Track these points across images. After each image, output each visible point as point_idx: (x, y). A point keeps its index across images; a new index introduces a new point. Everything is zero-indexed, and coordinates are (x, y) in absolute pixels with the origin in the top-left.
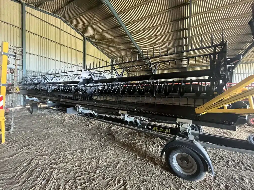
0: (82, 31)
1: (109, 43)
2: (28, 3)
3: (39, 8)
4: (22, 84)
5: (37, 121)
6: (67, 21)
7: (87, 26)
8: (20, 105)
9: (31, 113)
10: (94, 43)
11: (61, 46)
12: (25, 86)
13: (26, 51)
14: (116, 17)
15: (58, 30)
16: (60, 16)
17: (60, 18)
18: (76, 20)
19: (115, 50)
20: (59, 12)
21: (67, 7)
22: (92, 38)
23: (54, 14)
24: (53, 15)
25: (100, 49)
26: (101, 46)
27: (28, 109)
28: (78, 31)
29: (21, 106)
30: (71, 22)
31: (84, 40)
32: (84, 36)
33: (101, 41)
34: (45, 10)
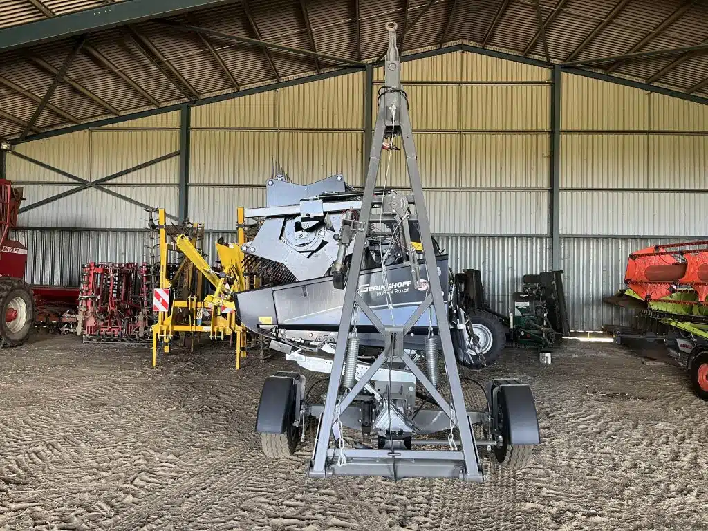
0: (538, 50)
1: (662, 45)
3: (404, 54)
6: (483, 44)
10: (606, 69)
15: (454, 89)
17: (461, 48)
18: (502, 30)
22: (586, 57)
24: (439, 51)
25: (649, 84)
26: (650, 69)
28: (525, 58)
30: (495, 40)
31: (551, 81)
32: (553, 61)
33: (628, 52)
34: (419, 50)
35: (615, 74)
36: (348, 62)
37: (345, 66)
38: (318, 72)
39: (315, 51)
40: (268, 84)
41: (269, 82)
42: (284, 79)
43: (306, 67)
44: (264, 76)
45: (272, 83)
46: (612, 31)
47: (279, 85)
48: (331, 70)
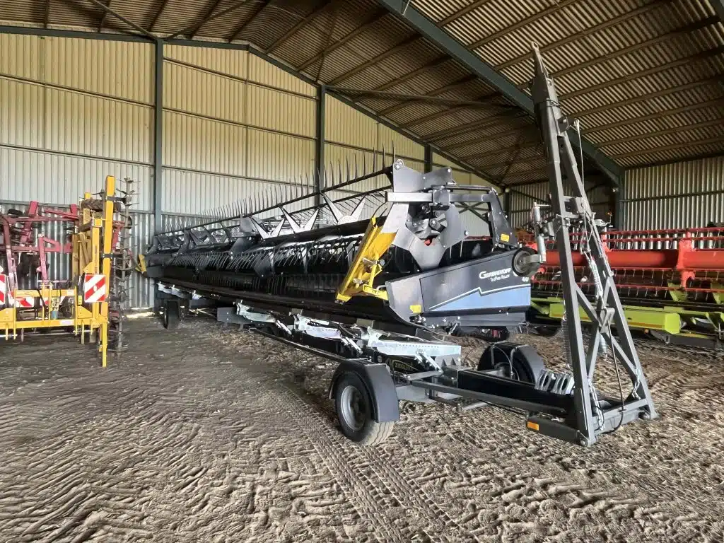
0: (310, 69)
1: (401, 90)
2: (170, 35)
3: (195, 38)
4: (152, 249)
5: (170, 342)
6: (266, 50)
7: (322, 54)
8: (147, 308)
9: (166, 326)
10: (353, 98)
11: (249, 131)
12: (161, 258)
13: (163, 163)
14: (400, 12)
15: (241, 85)
16: (246, 43)
17: (247, 48)
18: (288, 44)
19: (430, 110)
20: (243, 34)
21: (262, 16)
22: (343, 85)
23: (230, 41)
24: (228, 46)
25: (378, 116)
26: (382, 105)
27: (161, 318)
28: (297, 71)
29: (150, 310)
30: (278, 51)
31: (317, 98)
32: (319, 82)
33: (375, 89)
34: (209, 39)
35: (358, 104)
36: (137, 29)
37: (130, 33)
38: (99, 31)
39: (108, 5)
40: (28, 26)
41: (28, 24)
42: (51, 26)
43: (86, 20)
44: (27, 14)
45: (35, 27)
46: (372, 71)
47: (43, 32)
48: (115, 33)
